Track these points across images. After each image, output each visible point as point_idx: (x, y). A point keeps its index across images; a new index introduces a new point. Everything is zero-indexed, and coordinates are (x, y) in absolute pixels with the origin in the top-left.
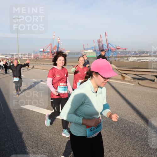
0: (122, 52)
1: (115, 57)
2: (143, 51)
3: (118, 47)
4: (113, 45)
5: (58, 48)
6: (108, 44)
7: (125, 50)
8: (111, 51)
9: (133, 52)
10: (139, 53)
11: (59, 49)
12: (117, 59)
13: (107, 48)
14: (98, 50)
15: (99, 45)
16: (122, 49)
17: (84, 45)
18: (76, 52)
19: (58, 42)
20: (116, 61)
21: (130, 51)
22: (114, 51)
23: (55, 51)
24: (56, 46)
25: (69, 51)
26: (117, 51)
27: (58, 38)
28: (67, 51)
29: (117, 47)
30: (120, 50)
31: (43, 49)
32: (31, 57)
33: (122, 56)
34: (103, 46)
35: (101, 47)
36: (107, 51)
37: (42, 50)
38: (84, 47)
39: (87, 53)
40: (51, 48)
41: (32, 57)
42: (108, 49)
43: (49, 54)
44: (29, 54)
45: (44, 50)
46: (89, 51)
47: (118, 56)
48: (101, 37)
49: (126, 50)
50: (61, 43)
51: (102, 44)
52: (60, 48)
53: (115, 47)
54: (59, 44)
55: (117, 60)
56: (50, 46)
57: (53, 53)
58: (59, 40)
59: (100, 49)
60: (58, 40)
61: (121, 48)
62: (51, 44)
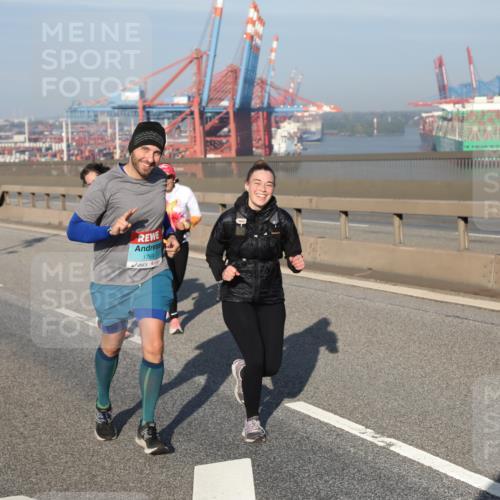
5: (249, 82)
11: (257, 90)
17: (440, 64)
18: (382, 116)
19: (252, 38)
23: (225, 103)
24: (235, 72)
25: (326, 109)
27: (252, 14)
28: (313, 109)
31: (142, 94)
32: (56, 147)
37: (132, 97)
38: (440, 76)
39: (462, 119)
40: (200, 84)
41: (64, 146)
43: (186, 126)
44: (41, 123)
45: (149, 96)
46: (480, 104)
50: (275, 44)
52: (263, 82)
54: (255, 51)
56: (193, 68)
57: (216, 121)
60: (250, 29)
62: (198, 58)
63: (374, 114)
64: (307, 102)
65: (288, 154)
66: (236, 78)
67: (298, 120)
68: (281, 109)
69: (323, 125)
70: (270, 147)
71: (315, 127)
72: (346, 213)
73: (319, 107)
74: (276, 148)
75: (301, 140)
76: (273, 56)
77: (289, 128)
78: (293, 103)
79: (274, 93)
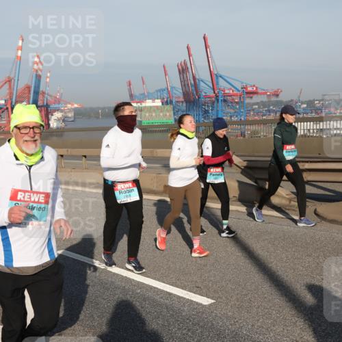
0: (263, 104)
1: (240, 123)
3: (250, 89)
5: (37, 92)
6: (214, 77)
7: (274, 99)
8: (225, 101)
9: (302, 103)
11: (40, 97)
12: (249, 129)
13: (211, 93)
14: (182, 99)
16: (265, 93)
17: (130, 85)
18: (103, 109)
19: (37, 71)
20: (243, 135)
21: (292, 100)
22: (237, 103)
24: (29, 88)
25: (76, 106)
26: (248, 101)
27: (36, 59)
28: (69, 106)
29: (246, 88)
30: (256, 99)
33: (264, 117)
34: (196, 85)
35: (192, 89)
36: (213, 103)
38: (130, 90)
39: (141, 110)
40: (11, 94)
42: (217, 96)
46: (149, 103)
48: (190, 55)
49: (277, 95)
50: (49, 74)
51: (195, 78)
52: (44, 93)
54: (38, 77)
55: (247, 133)
56: (7, 86)
58: (41, 67)
59: (186, 95)
60: (36, 67)
61: (260, 91)
62: (9, 81)
63: (99, 108)
64: (66, 103)
65: (58, 128)
66: (30, 91)
67: (62, 111)
68: (53, 106)
69: (75, 114)
70: (49, 125)
71: (71, 115)
72: (85, 156)
73: (72, 105)
74: (51, 125)
75: (64, 121)
76: (48, 80)
77: (58, 115)
78: (59, 103)
79: (49, 98)
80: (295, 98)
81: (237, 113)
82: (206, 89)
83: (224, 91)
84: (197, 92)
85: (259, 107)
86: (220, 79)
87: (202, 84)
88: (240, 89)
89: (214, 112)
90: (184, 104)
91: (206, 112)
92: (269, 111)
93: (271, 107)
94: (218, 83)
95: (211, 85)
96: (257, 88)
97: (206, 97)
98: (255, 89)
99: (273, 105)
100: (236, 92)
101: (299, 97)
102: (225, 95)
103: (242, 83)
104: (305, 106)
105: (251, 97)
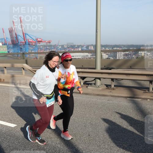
0: (44, 46)
2: (72, 44)
3: (39, 40)
4: (32, 37)
6: (24, 35)
7: (48, 44)
8: (29, 44)
9: (60, 46)
10: (68, 48)
13: (23, 41)
15: (12, 36)
16: (45, 42)
20: (37, 58)
21: (55, 45)
22: (34, 45)
26: (38, 44)
30: (42, 44)
33: (45, 51)
34: (17, 38)
35: (15, 39)
36: (24, 45)
42: (26, 42)
47: (39, 52)
49: (50, 43)
51: (16, 35)
53: (35, 39)
59: (12, 41)
61: (43, 41)
80: (57, 44)
81: (34, 49)
82: (21, 39)
83: (28, 40)
84: (17, 40)
85: (43, 47)
86: (27, 35)
87: (19, 37)
88: (35, 40)
89: (25, 49)
90: (12, 45)
91: (21, 49)
92: (47, 49)
93: (48, 47)
94: (26, 37)
95: (23, 38)
96: (42, 40)
97: (21, 42)
98: (41, 40)
99: (48, 46)
100: (33, 41)
101: (58, 44)
102: (29, 42)
103: (36, 37)
104: (60, 47)
105: (40, 43)
